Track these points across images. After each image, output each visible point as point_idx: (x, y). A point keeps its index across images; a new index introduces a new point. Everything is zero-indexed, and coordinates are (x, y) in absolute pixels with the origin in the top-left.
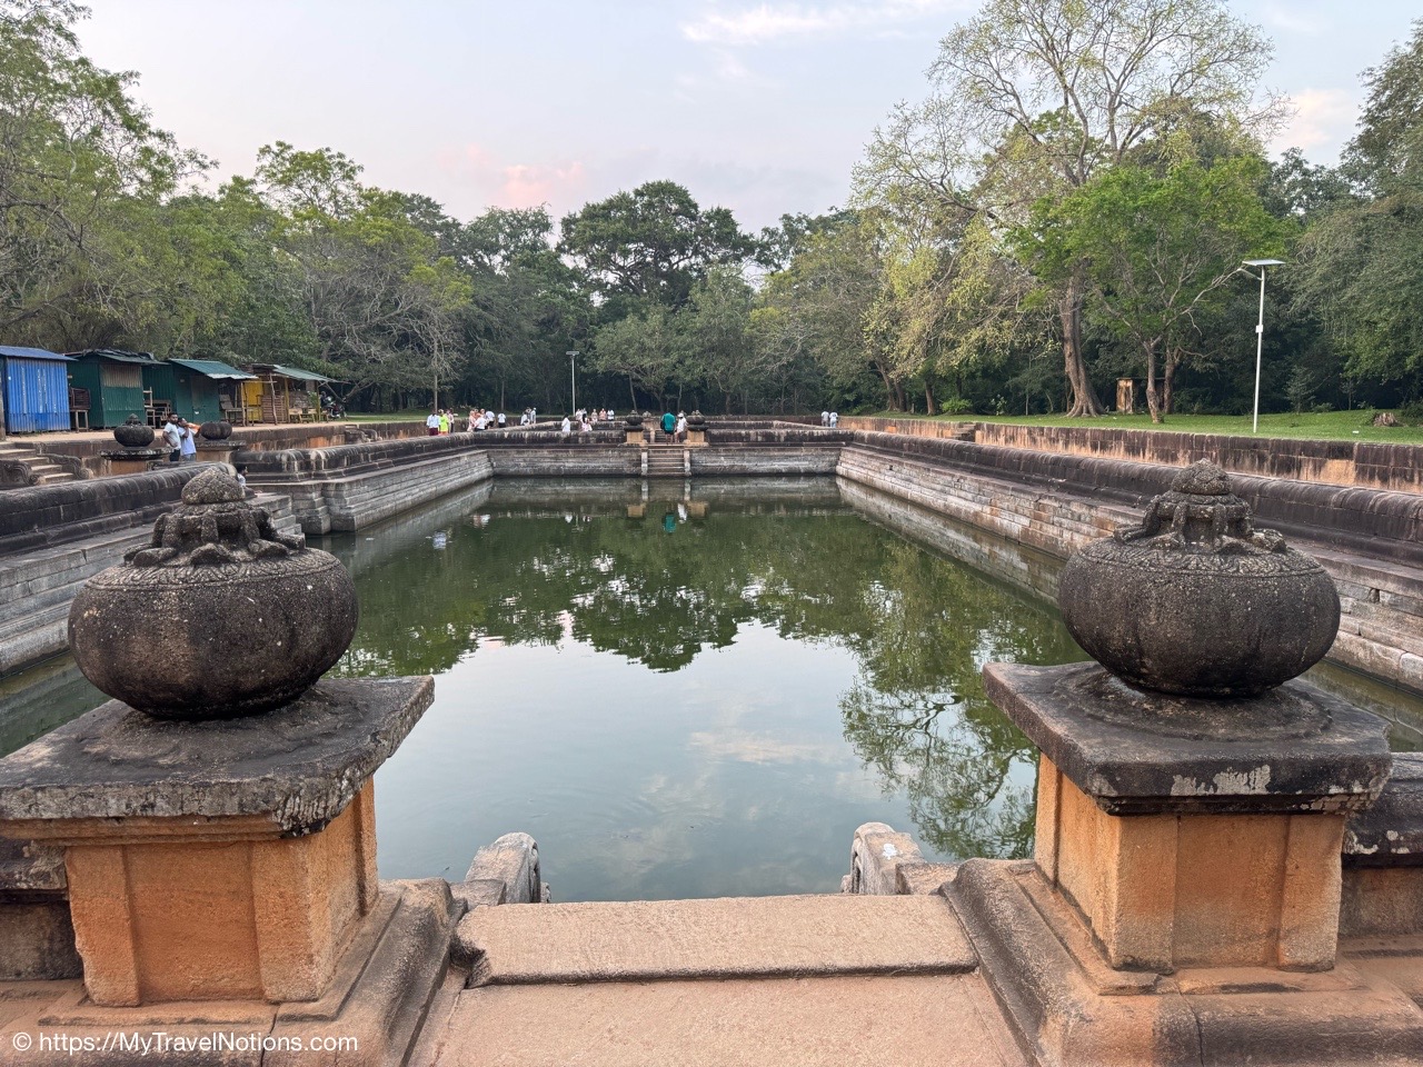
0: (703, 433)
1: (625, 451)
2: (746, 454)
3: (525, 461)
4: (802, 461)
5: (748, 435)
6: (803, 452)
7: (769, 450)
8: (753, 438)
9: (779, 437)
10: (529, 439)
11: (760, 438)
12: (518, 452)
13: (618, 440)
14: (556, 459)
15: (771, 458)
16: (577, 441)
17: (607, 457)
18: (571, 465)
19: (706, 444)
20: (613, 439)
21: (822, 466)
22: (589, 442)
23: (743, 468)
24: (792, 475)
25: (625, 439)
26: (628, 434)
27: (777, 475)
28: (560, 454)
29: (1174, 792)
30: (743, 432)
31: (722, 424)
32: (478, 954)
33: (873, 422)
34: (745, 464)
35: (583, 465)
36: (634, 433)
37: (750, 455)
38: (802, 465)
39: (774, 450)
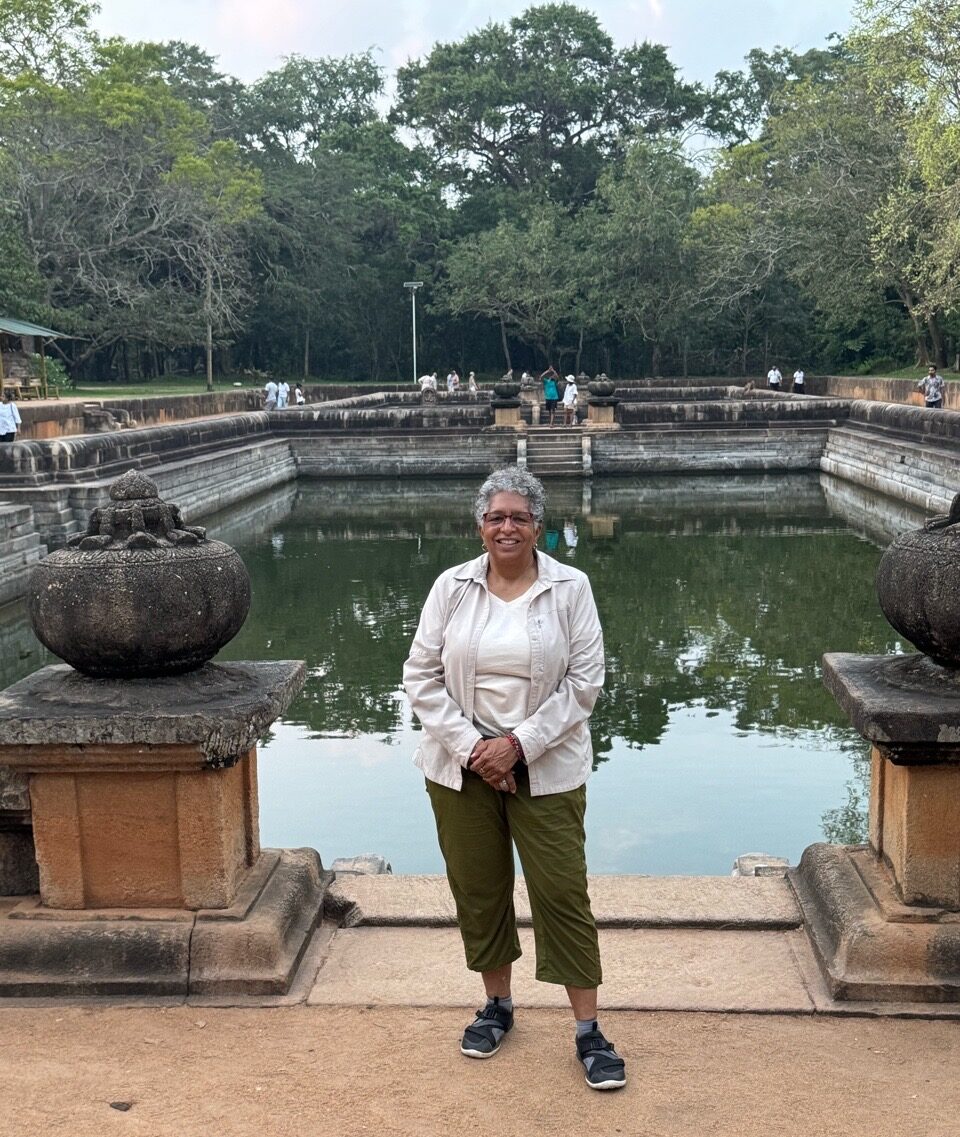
0: (611, 409)
1: (491, 438)
2: (678, 440)
3: (343, 454)
4: (765, 452)
5: (682, 410)
6: (768, 436)
7: (714, 434)
9: (731, 412)
10: (349, 421)
11: (700, 416)
12: (334, 442)
13: (481, 422)
14: (390, 451)
17: (465, 447)
18: (412, 460)
19: (616, 426)
20: (474, 420)
21: (798, 457)
22: (437, 424)
23: (673, 462)
24: (751, 472)
25: (492, 420)
26: (498, 412)
28: (395, 444)
29: (941, 739)
30: (674, 406)
31: (646, 393)
32: (349, 906)
33: (889, 385)
34: (676, 456)
35: (429, 459)
36: (507, 411)
37: (684, 443)
38: (767, 456)
39: (722, 434)
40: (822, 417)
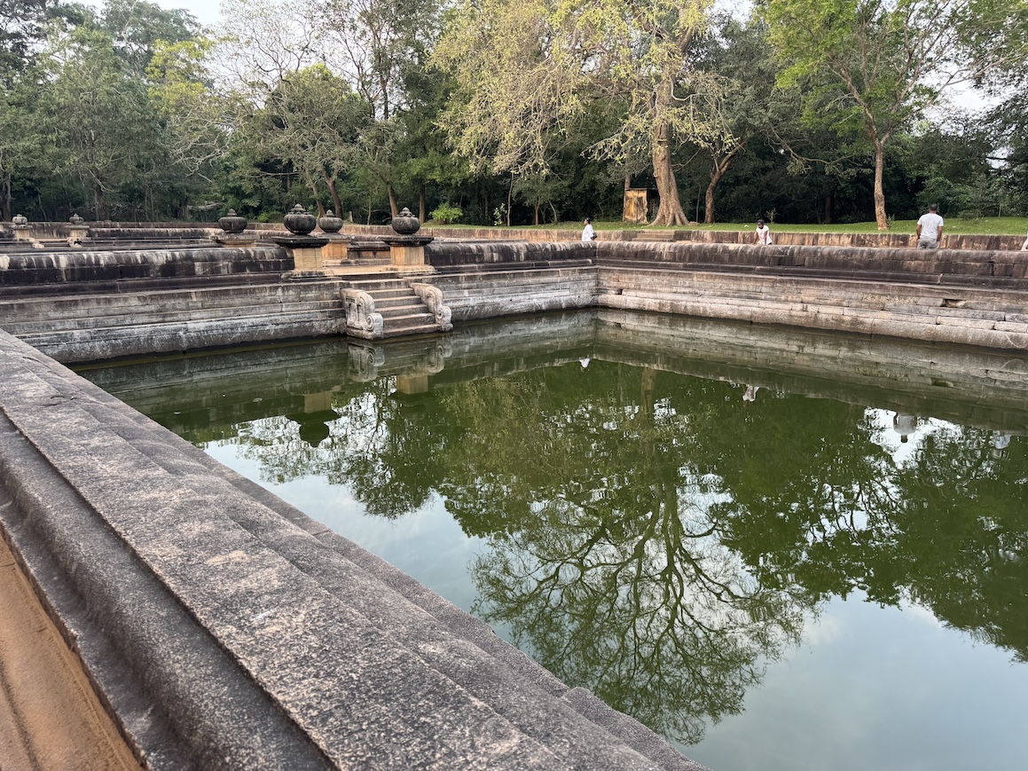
0: (421, 249)
1: (307, 288)
2: (495, 282)
4: (564, 289)
5: (480, 250)
6: (560, 276)
7: (521, 275)
8: (487, 255)
9: (518, 254)
11: (496, 257)
13: (277, 266)
14: (163, 315)
15: (526, 288)
16: (190, 271)
17: (273, 302)
18: (202, 325)
19: (430, 269)
20: (267, 264)
21: (582, 296)
22: (216, 271)
23: (496, 306)
24: (553, 312)
25: (290, 264)
26: (297, 254)
27: (535, 315)
28: (169, 303)
34: (497, 300)
35: (228, 323)
36: (306, 252)
37: (500, 286)
38: (563, 296)
39: (528, 275)
40: (579, 256)
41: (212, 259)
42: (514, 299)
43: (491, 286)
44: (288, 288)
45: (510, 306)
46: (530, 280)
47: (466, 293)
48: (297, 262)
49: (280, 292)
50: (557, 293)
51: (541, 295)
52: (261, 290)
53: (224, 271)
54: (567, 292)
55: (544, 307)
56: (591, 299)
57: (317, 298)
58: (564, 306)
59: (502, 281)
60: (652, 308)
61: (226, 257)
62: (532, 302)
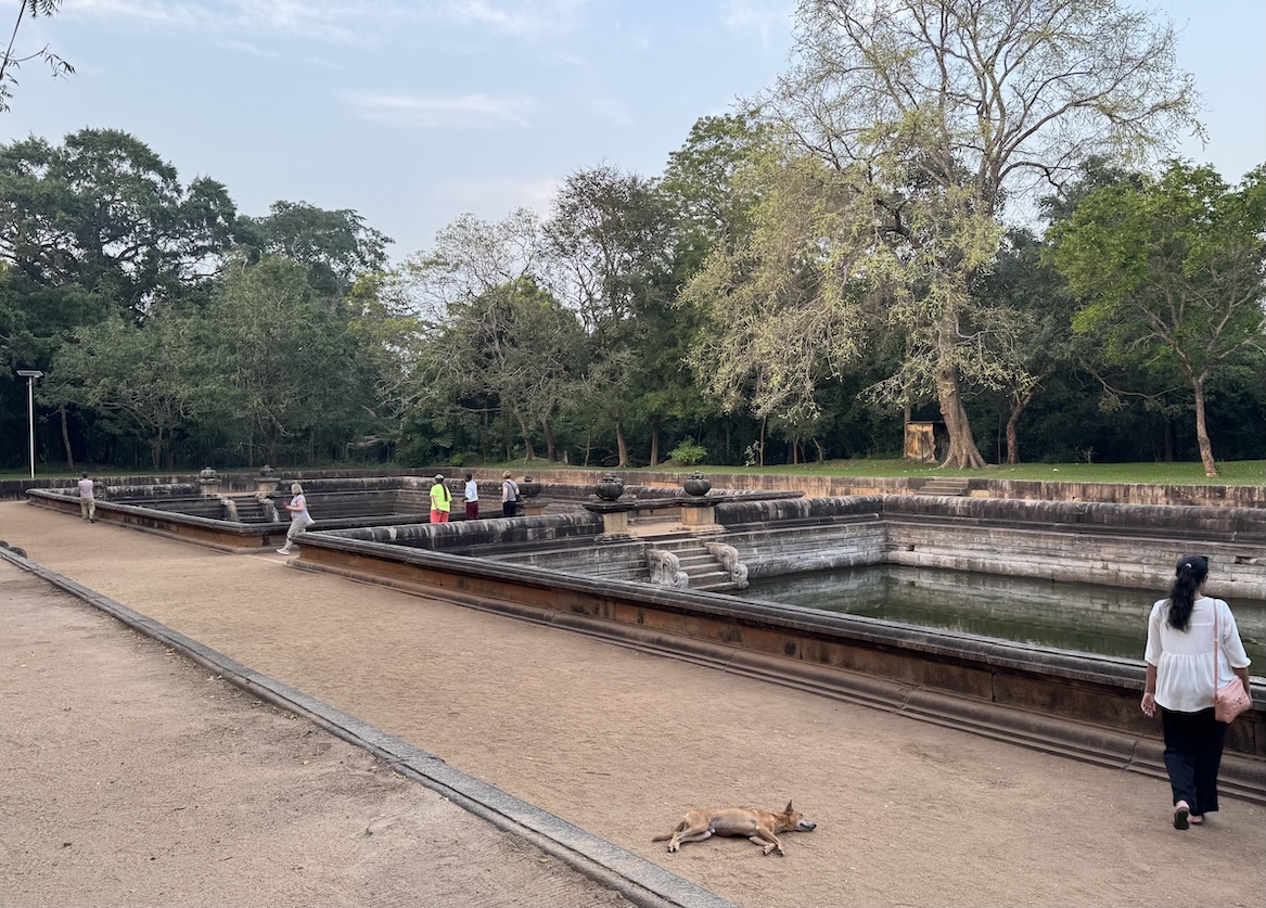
0: (712, 509)
2: (782, 540)
4: (849, 546)
5: (766, 507)
6: (846, 531)
8: (772, 513)
9: (803, 510)
11: (780, 514)
13: (590, 530)
15: (813, 545)
19: (720, 528)
20: (582, 528)
21: (872, 552)
23: (784, 564)
24: (842, 570)
25: (601, 528)
26: (607, 518)
27: (822, 572)
34: (786, 557)
36: (617, 516)
37: (788, 543)
38: (851, 553)
40: (865, 511)
41: (541, 525)
42: (802, 556)
43: (779, 543)
44: (603, 550)
45: (798, 564)
46: (817, 537)
47: (755, 551)
48: (607, 525)
49: (597, 555)
50: (844, 550)
51: (828, 552)
52: (584, 552)
53: (549, 536)
54: (855, 549)
55: (832, 564)
56: (880, 556)
57: (626, 559)
58: (852, 563)
59: (789, 539)
60: (948, 565)
61: (551, 523)
62: (819, 559)
